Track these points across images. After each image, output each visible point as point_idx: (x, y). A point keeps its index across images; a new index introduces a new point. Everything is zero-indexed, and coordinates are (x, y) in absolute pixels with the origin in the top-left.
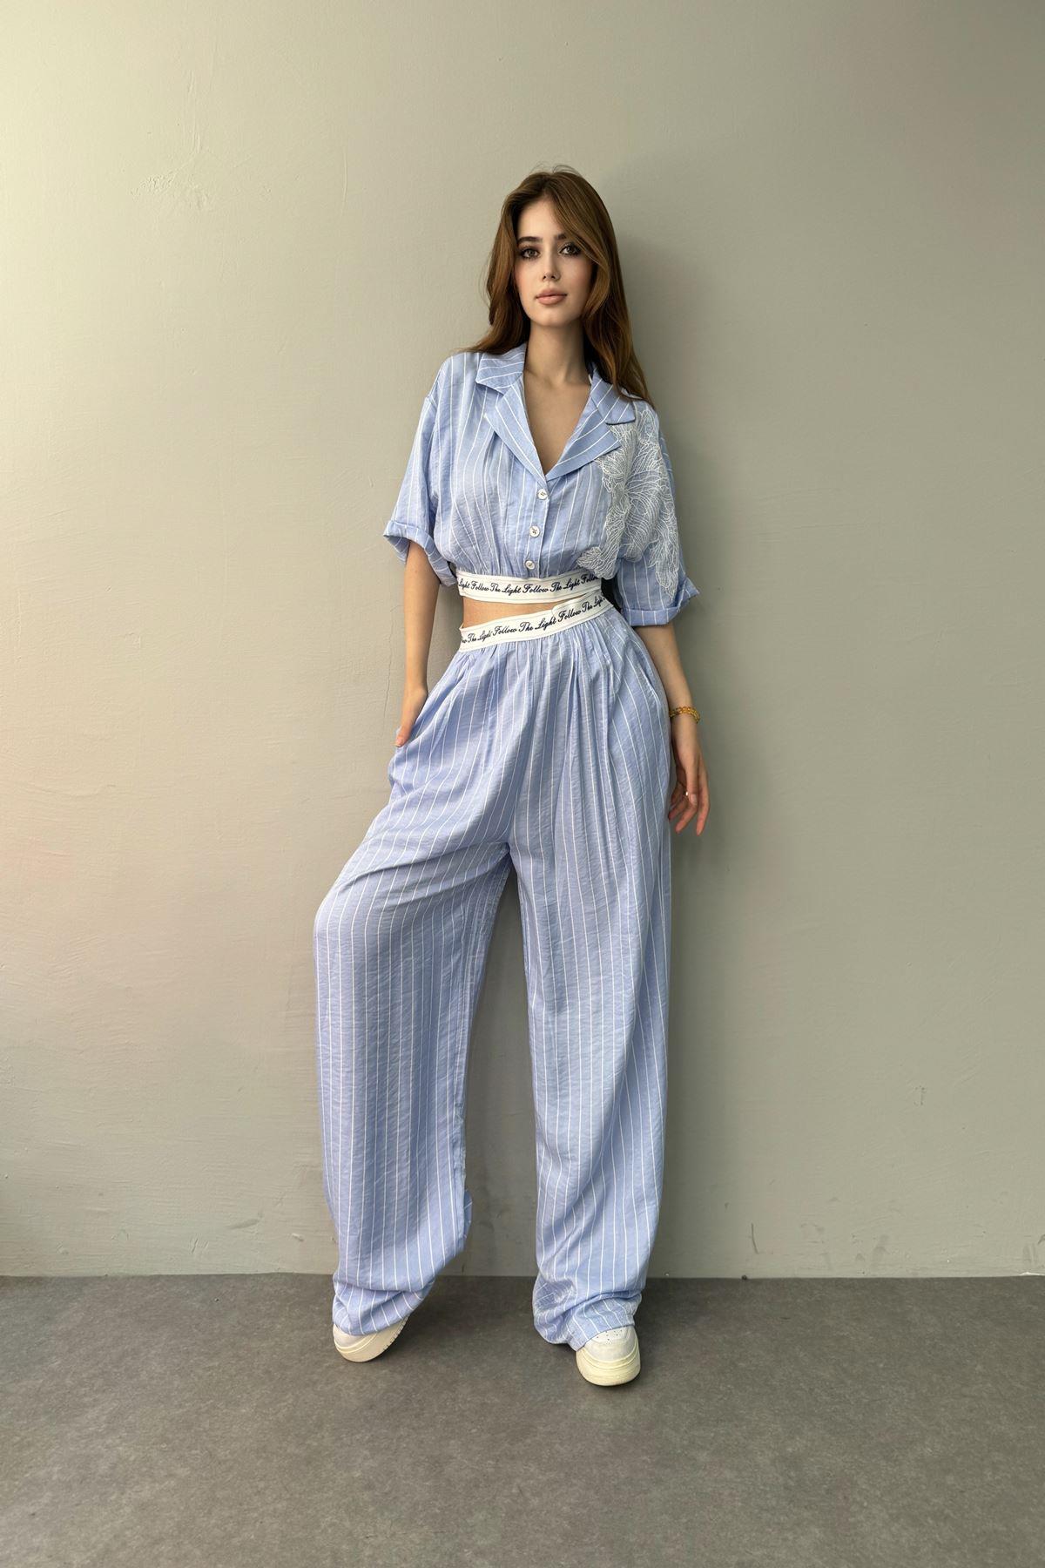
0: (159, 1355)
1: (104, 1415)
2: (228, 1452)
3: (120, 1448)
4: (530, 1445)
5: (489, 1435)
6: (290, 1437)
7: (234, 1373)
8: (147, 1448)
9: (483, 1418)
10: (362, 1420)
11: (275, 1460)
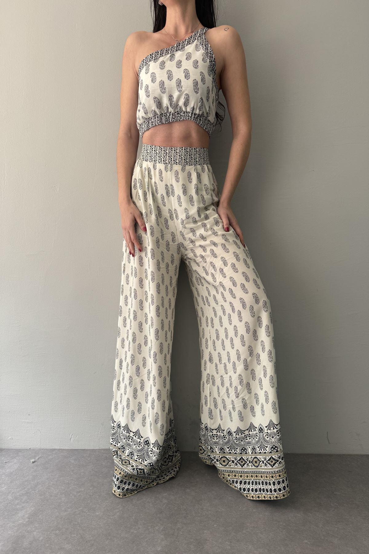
0: (55, 484)
1: (27, 514)
2: (90, 536)
3: (35, 533)
4: (245, 534)
5: (223, 528)
6: (122, 528)
7: (92, 494)
8: (49, 533)
9: (218, 519)
10: (158, 519)
11: (116, 541)
